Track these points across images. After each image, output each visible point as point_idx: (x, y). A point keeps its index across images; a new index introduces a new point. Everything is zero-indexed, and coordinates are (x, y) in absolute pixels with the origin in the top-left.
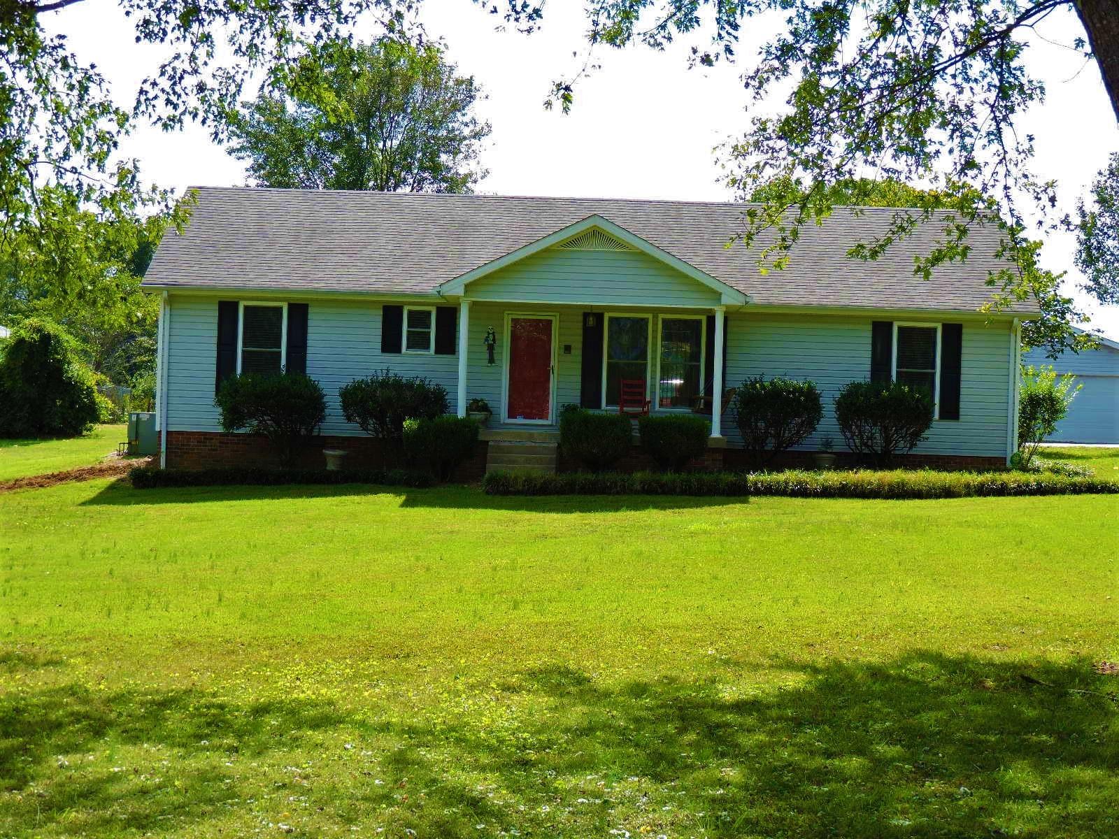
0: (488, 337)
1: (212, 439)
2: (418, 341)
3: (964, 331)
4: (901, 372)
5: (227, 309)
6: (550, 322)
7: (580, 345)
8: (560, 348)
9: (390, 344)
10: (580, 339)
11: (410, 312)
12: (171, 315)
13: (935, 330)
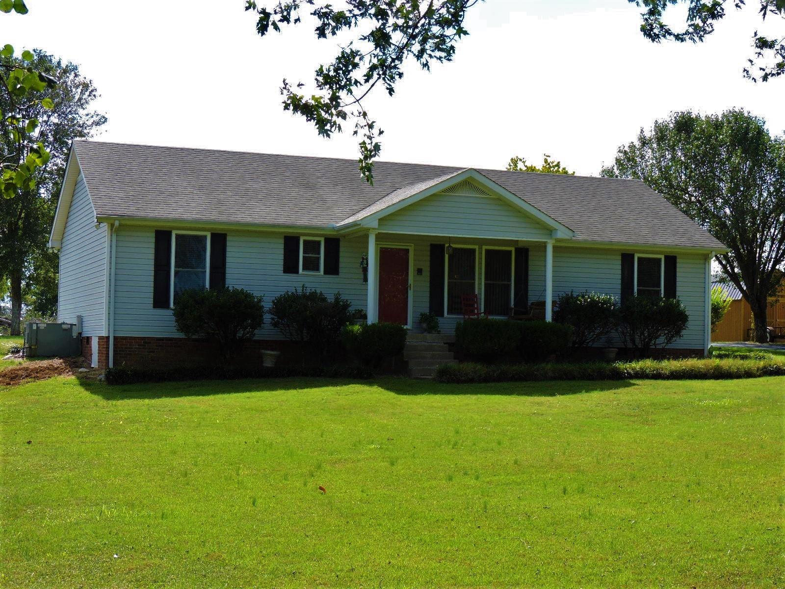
0: (363, 262)
1: (150, 343)
2: (312, 265)
3: (678, 260)
4: (640, 289)
5: (162, 237)
6: (407, 251)
7: (428, 269)
8: (414, 270)
9: (290, 267)
10: (428, 264)
11: (305, 242)
12: (117, 241)
13: (660, 260)
